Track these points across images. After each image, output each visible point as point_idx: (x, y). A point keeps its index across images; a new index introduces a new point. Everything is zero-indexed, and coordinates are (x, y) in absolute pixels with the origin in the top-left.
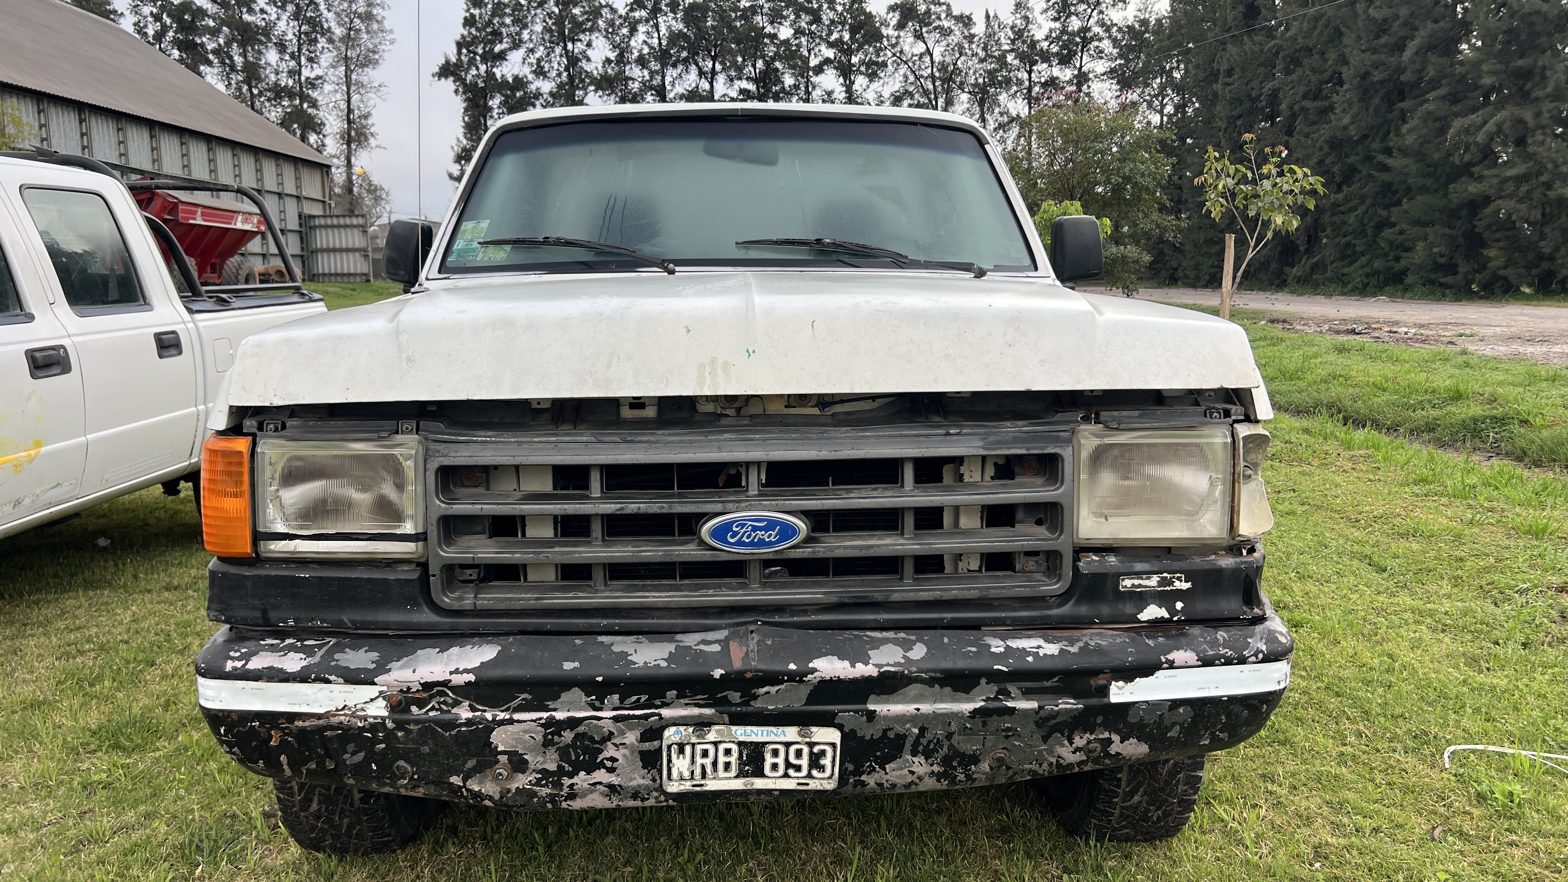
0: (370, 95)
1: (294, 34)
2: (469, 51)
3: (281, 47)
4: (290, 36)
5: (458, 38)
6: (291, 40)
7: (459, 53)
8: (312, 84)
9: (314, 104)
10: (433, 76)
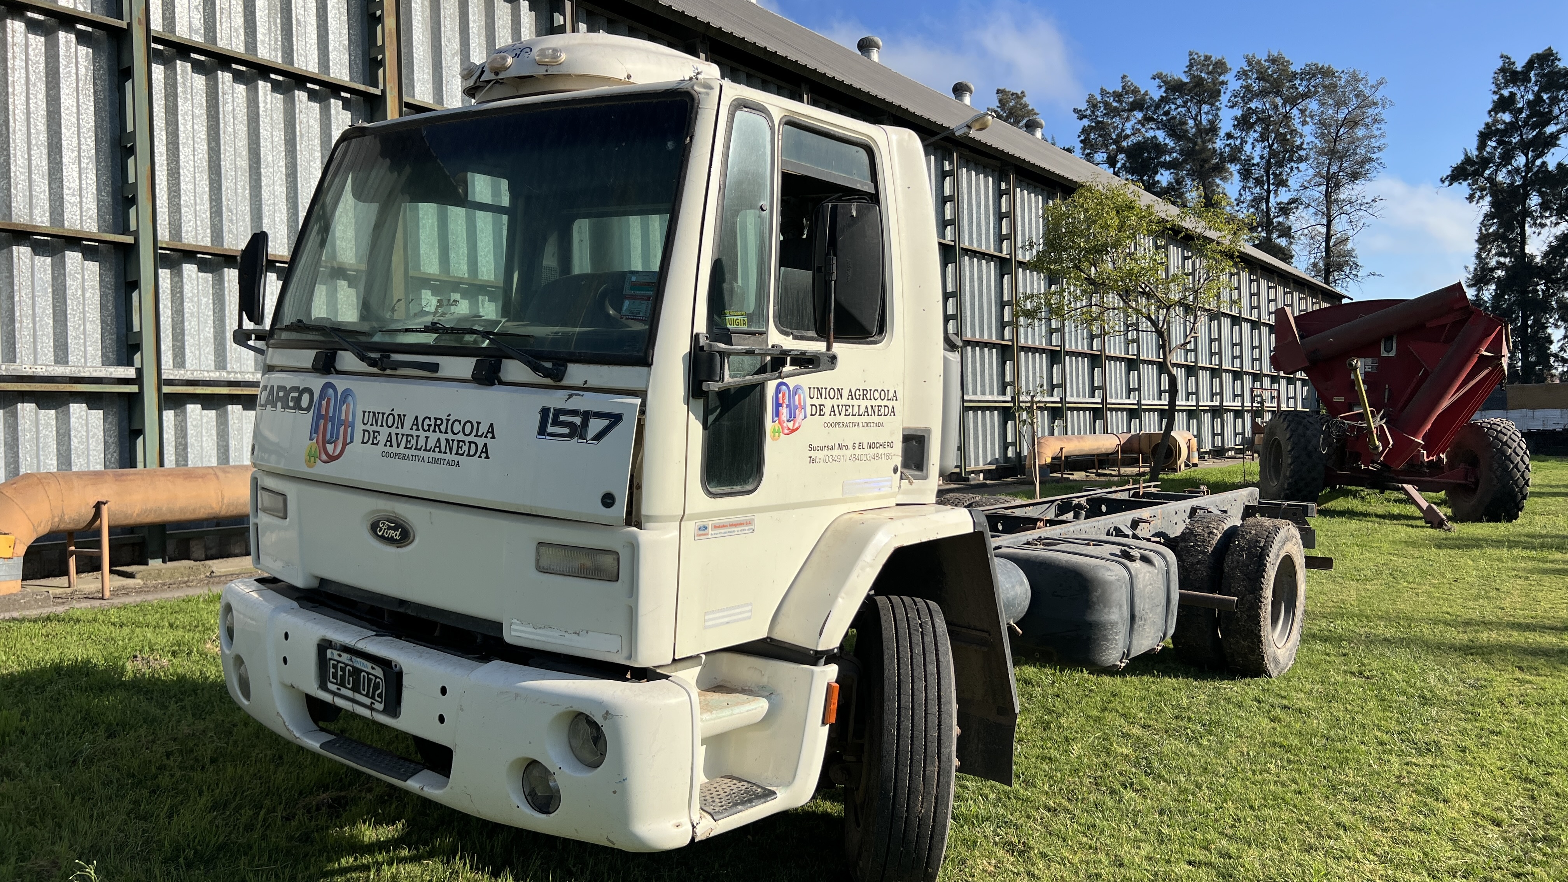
0: (1361, 213)
1: (1262, 157)
2: (1500, 142)
3: (1246, 174)
4: (1257, 160)
5: (1482, 127)
6: (1258, 165)
7: (1482, 146)
8: (1285, 210)
9: (1286, 232)
10: (1443, 181)
